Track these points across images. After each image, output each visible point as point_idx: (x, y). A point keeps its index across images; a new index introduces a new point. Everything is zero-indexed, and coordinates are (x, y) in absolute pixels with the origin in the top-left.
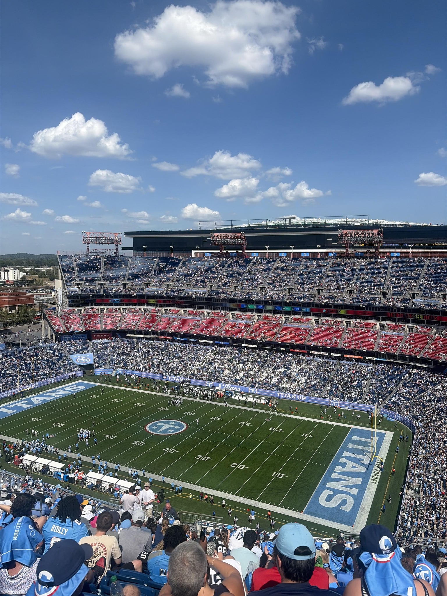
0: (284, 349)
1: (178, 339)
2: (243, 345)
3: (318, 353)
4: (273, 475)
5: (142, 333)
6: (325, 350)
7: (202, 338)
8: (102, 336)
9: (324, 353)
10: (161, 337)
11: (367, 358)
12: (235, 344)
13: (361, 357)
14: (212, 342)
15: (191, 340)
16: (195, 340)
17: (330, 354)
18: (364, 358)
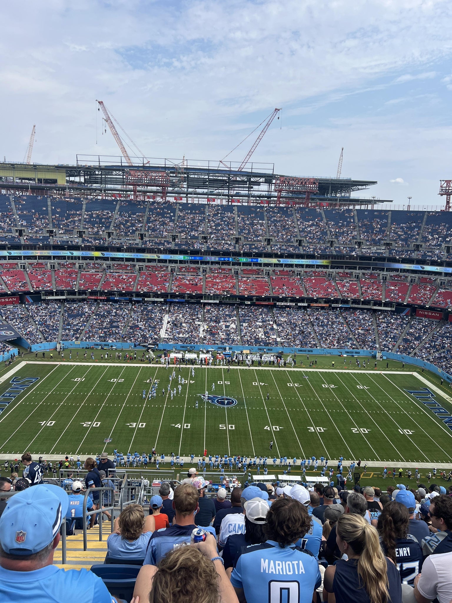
0: (249, 303)
1: (116, 298)
2: (202, 301)
3: (285, 304)
4: (402, 433)
5: (62, 294)
6: (293, 300)
7: (149, 297)
8: (7, 300)
9: (291, 304)
10: (91, 298)
11: (333, 305)
12: (193, 301)
13: (327, 305)
14: (162, 300)
15: (134, 299)
16: (140, 299)
17: (297, 305)
18: (330, 306)
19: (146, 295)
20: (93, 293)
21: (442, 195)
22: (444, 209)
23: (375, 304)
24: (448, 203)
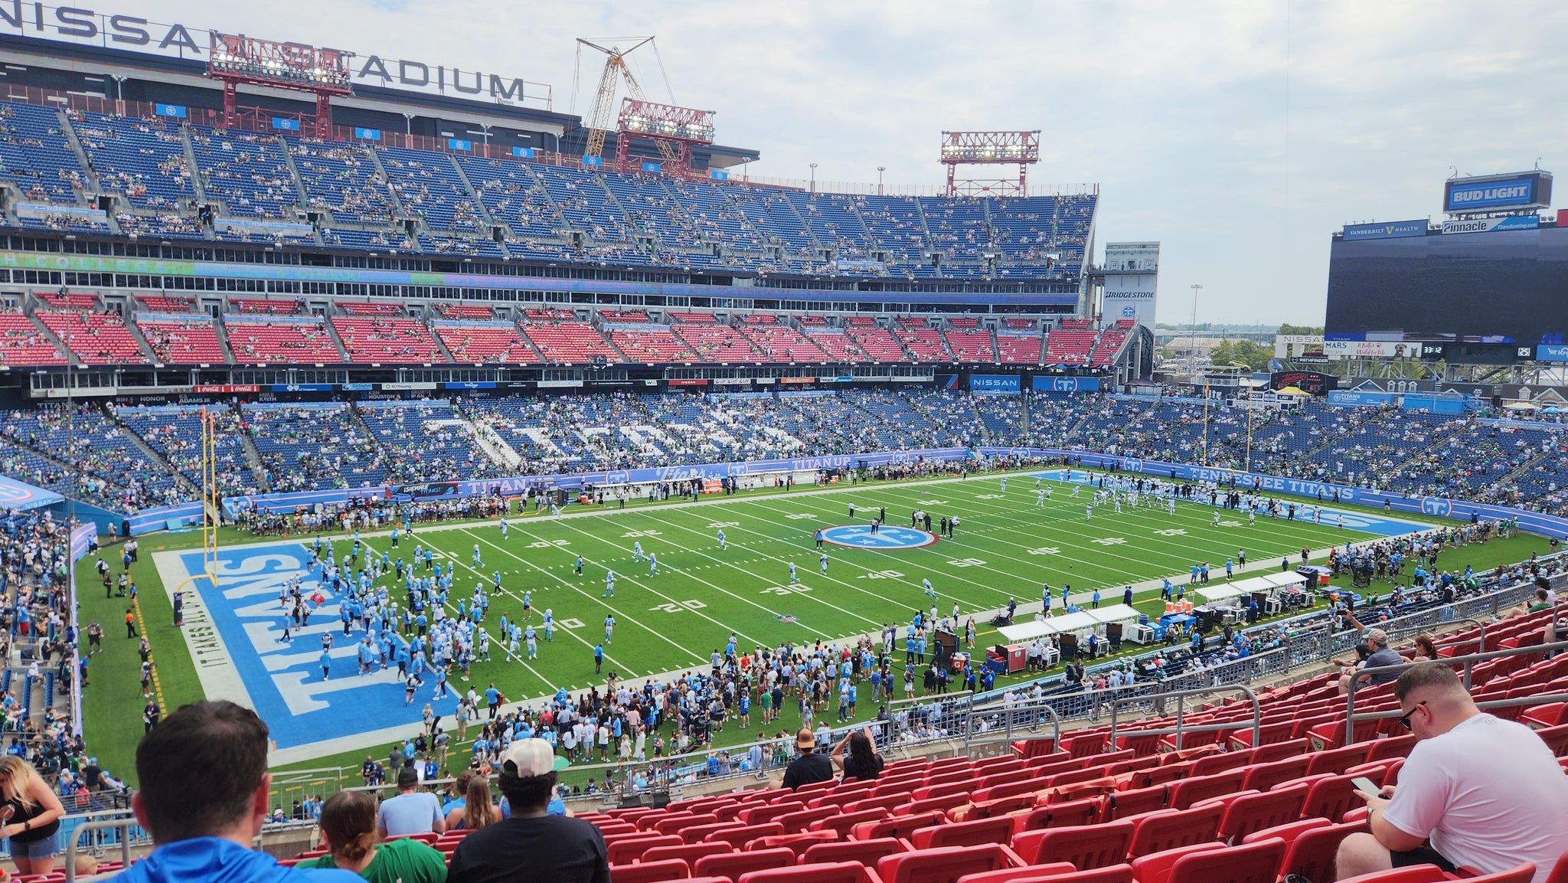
0: (653, 383)
1: (290, 388)
2: (540, 384)
3: (732, 380)
5: (105, 381)
6: (746, 371)
7: (395, 378)
9: (744, 380)
10: (206, 389)
11: (823, 379)
12: (517, 384)
13: (811, 379)
14: (432, 386)
15: (349, 386)
16: (369, 386)
17: (754, 382)
18: (817, 380)
19: (388, 373)
20: (217, 374)
21: (944, 162)
22: (943, 192)
23: (896, 375)
24: (951, 180)
